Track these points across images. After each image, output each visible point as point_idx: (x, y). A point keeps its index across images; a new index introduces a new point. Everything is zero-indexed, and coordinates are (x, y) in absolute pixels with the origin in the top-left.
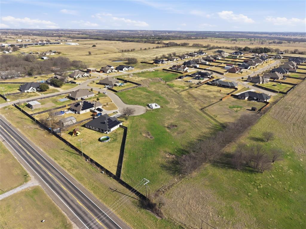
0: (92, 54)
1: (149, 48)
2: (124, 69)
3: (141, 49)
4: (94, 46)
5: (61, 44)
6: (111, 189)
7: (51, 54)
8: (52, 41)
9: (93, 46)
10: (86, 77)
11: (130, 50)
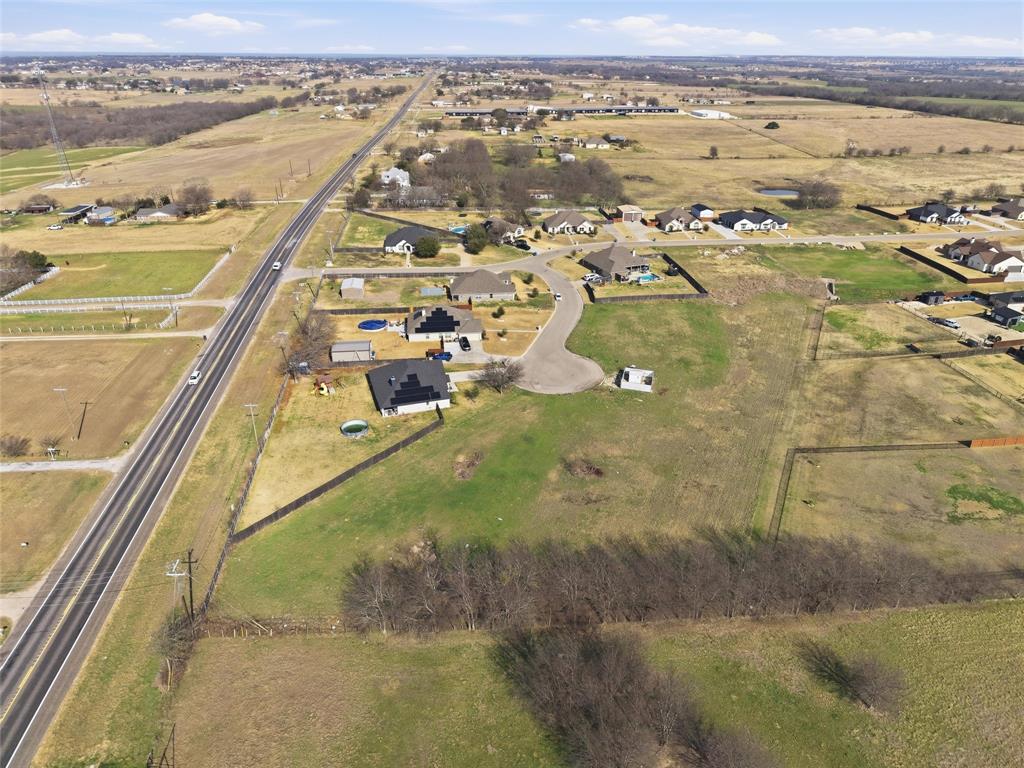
0: (719, 156)
1: (987, 149)
2: (738, 226)
3: (941, 150)
4: (773, 126)
5: (681, 112)
6: (190, 554)
7: (600, 147)
8: (664, 102)
9: (767, 127)
10: (585, 233)
11: (887, 152)
